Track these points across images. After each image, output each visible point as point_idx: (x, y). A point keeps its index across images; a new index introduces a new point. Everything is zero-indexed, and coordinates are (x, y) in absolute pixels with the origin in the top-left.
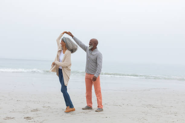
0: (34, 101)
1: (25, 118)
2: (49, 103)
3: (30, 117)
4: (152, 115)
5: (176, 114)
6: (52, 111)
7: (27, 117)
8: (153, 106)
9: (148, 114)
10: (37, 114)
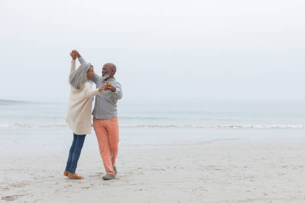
0: (18, 170)
1: (3, 199)
2: (44, 171)
3: (11, 197)
4: (214, 182)
5: (252, 178)
6: (50, 185)
7: (7, 197)
8: (215, 168)
9: (208, 181)
10: (23, 191)
